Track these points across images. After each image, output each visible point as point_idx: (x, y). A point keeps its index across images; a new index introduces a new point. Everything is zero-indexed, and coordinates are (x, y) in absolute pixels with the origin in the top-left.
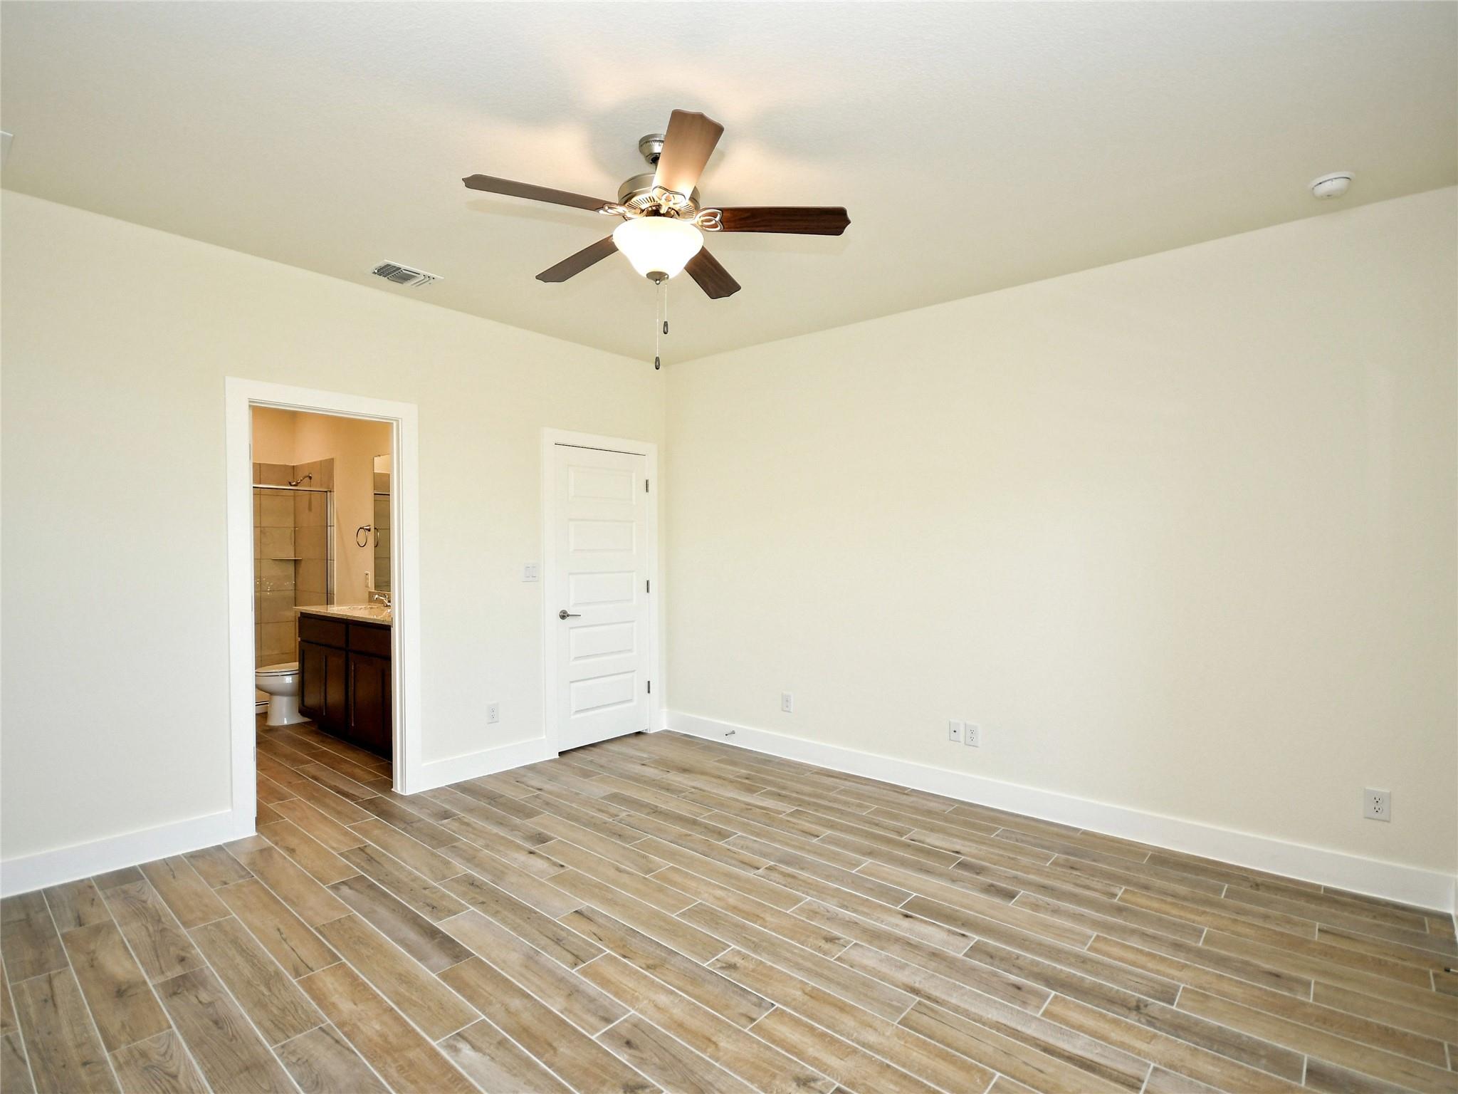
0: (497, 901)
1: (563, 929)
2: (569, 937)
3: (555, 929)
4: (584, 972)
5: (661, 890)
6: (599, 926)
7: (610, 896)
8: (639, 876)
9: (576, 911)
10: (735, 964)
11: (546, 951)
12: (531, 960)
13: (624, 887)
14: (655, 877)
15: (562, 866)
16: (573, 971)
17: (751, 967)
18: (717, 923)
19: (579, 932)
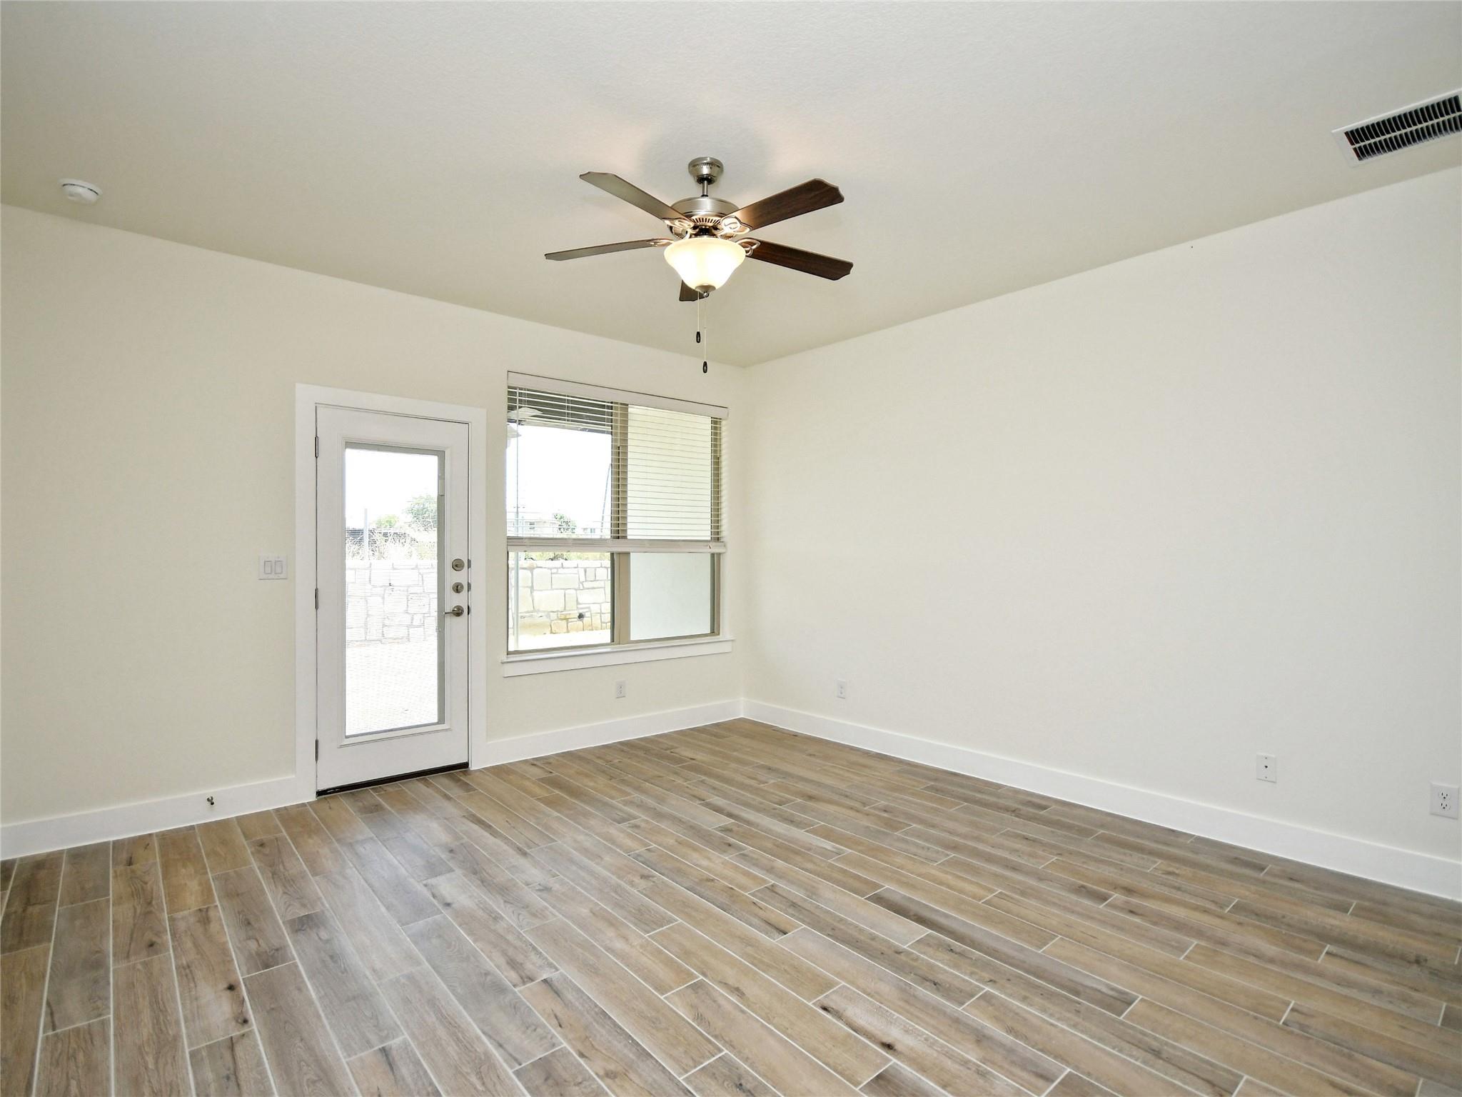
0: (882, 953)
1: (793, 916)
2: (784, 908)
3: (801, 917)
4: (765, 881)
5: (686, 954)
6: (756, 915)
7: (749, 950)
8: (713, 980)
9: (785, 933)
10: (641, 878)
11: (803, 898)
12: (812, 892)
13: (733, 963)
14: (691, 976)
15: (825, 1009)
16: (773, 882)
17: (629, 876)
18: (639, 910)
19: (778, 914)
